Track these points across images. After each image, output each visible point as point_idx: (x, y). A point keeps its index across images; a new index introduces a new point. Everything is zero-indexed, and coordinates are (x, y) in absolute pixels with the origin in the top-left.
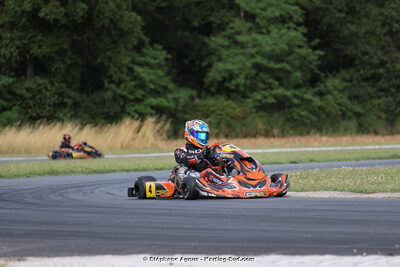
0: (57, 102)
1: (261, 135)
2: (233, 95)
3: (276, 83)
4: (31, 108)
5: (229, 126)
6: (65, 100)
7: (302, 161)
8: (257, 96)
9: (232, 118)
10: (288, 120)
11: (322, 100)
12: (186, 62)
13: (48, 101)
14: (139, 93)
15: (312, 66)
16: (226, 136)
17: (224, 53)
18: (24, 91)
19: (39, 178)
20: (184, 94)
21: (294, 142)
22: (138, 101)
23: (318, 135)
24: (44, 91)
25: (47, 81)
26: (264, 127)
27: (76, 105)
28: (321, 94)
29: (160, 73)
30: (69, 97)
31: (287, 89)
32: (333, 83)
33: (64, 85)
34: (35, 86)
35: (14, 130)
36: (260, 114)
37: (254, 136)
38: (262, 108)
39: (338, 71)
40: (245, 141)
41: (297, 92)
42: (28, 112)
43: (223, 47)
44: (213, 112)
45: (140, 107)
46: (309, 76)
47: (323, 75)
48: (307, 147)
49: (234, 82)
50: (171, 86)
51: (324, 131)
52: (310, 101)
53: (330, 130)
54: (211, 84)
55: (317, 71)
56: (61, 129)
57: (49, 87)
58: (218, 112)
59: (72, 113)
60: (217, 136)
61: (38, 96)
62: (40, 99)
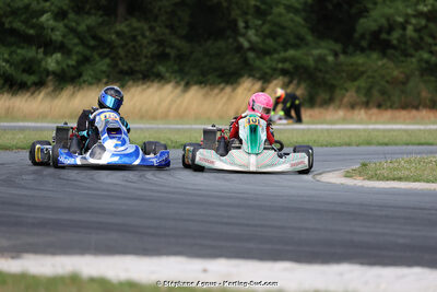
0: (157, 52)
1: (425, 106)
2: (390, 51)
4: (121, 59)
5: (383, 92)
6: (168, 50)
9: (387, 82)
12: (330, 7)
13: (145, 51)
16: (379, 106)
18: (113, 37)
22: (265, 53)
24: (139, 38)
25: (146, 27)
27: (181, 58)
29: (298, 19)
30: (172, 47)
33: (167, 31)
34: (126, 29)
36: (426, 78)
37: (417, 108)
38: (429, 70)
40: (403, 113)
42: (116, 65)
44: (363, 73)
49: (396, 35)
50: (310, 38)
54: (363, 36)
56: (159, 89)
57: (148, 33)
58: (369, 73)
59: (176, 67)
60: (367, 105)
61: (132, 44)
62: (134, 47)
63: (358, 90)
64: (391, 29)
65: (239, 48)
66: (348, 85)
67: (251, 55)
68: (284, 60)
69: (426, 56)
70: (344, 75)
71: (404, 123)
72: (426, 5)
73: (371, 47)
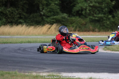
1: (91, 31)
2: (81, 16)
3: (98, 12)
5: (80, 27)
6: (22, 16)
9: (81, 24)
10: (101, 26)
11: (114, 19)
13: (15, 16)
16: (79, 31)
21: (104, 34)
22: (48, 17)
24: (14, 13)
25: (15, 9)
27: (25, 18)
28: (113, 17)
31: (101, 14)
34: (11, 10)
36: (91, 23)
37: (89, 31)
38: (93, 21)
40: (85, 33)
46: (109, 10)
50: (60, 12)
52: (109, 19)
55: (113, 9)
57: (16, 11)
58: (76, 22)
61: (12, 14)
64: (82, 10)
65: (41, 15)
66: (70, 25)
67: (44, 17)
68: (53, 19)
69: (91, 17)
70: (69, 23)
72: (92, 4)
73: (76, 15)
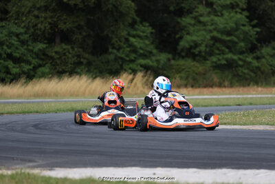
0: (76, 61)
1: (216, 86)
2: (197, 58)
3: (227, 50)
4: (58, 65)
5: (194, 79)
6: (82, 60)
7: (244, 104)
8: (214, 59)
9: (196, 74)
10: (234, 75)
11: (258, 62)
12: (165, 35)
13: (70, 61)
14: (133, 56)
15: (251, 39)
16: (192, 86)
17: (191, 29)
18: (54, 54)
19: (64, 114)
20: (163, 57)
21: (239, 91)
22: (132, 61)
23: (256, 87)
24: (67, 54)
25: (69, 47)
26: (218, 81)
27: (89, 64)
28: (258, 58)
29: (147, 42)
30: (84, 58)
31: (234, 54)
32: (266, 50)
33: (81, 50)
34: (61, 50)
35: (46, 80)
36: (216, 71)
37: (212, 87)
38: (217, 67)
39: (270, 42)
40: (205, 90)
41: (241, 57)
42: (55, 68)
43: (190, 24)
44: (184, 69)
45: (132, 66)
46: (250, 45)
47: (259, 45)
48: (247, 94)
49: (198, 49)
50: (155, 51)
51: (260, 84)
52: (251, 63)
53: (264, 83)
54: (182, 50)
55: (256, 43)
56: (79, 80)
57: (71, 51)
58: (187, 70)
59: (86, 69)
60: (186, 86)
61: (63, 57)
62: (65, 59)
63: (181, 78)
71: (207, 95)
